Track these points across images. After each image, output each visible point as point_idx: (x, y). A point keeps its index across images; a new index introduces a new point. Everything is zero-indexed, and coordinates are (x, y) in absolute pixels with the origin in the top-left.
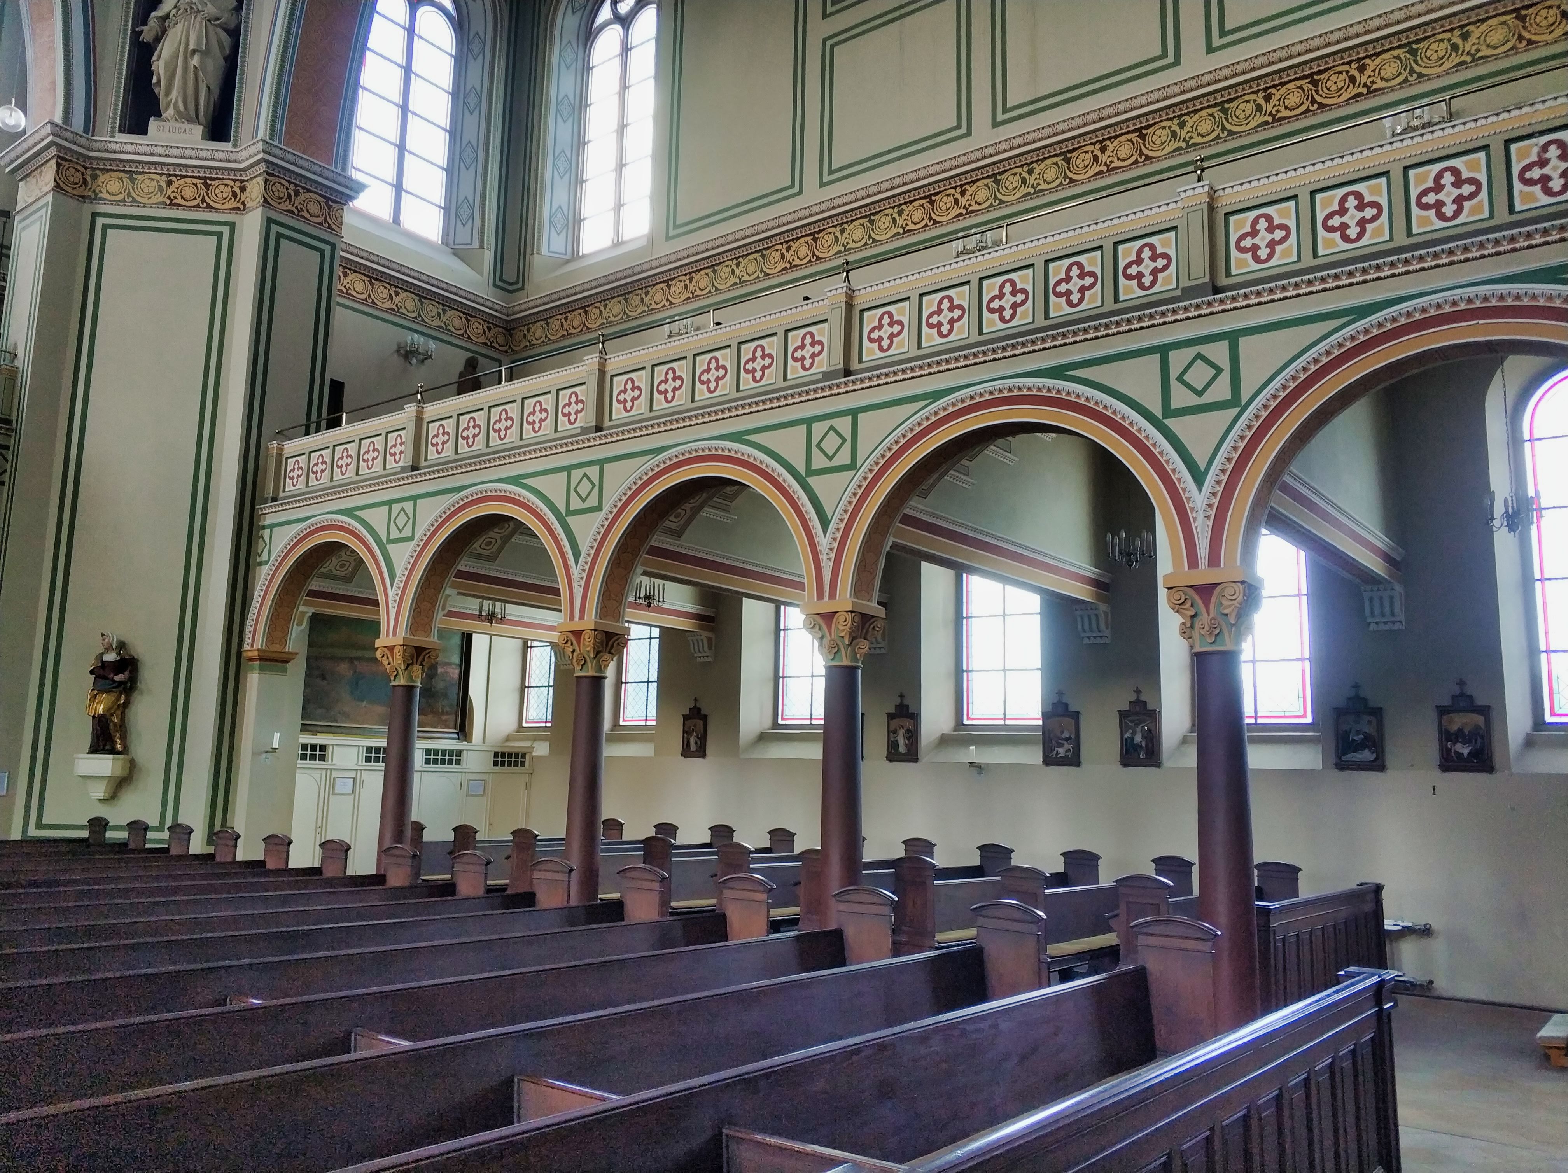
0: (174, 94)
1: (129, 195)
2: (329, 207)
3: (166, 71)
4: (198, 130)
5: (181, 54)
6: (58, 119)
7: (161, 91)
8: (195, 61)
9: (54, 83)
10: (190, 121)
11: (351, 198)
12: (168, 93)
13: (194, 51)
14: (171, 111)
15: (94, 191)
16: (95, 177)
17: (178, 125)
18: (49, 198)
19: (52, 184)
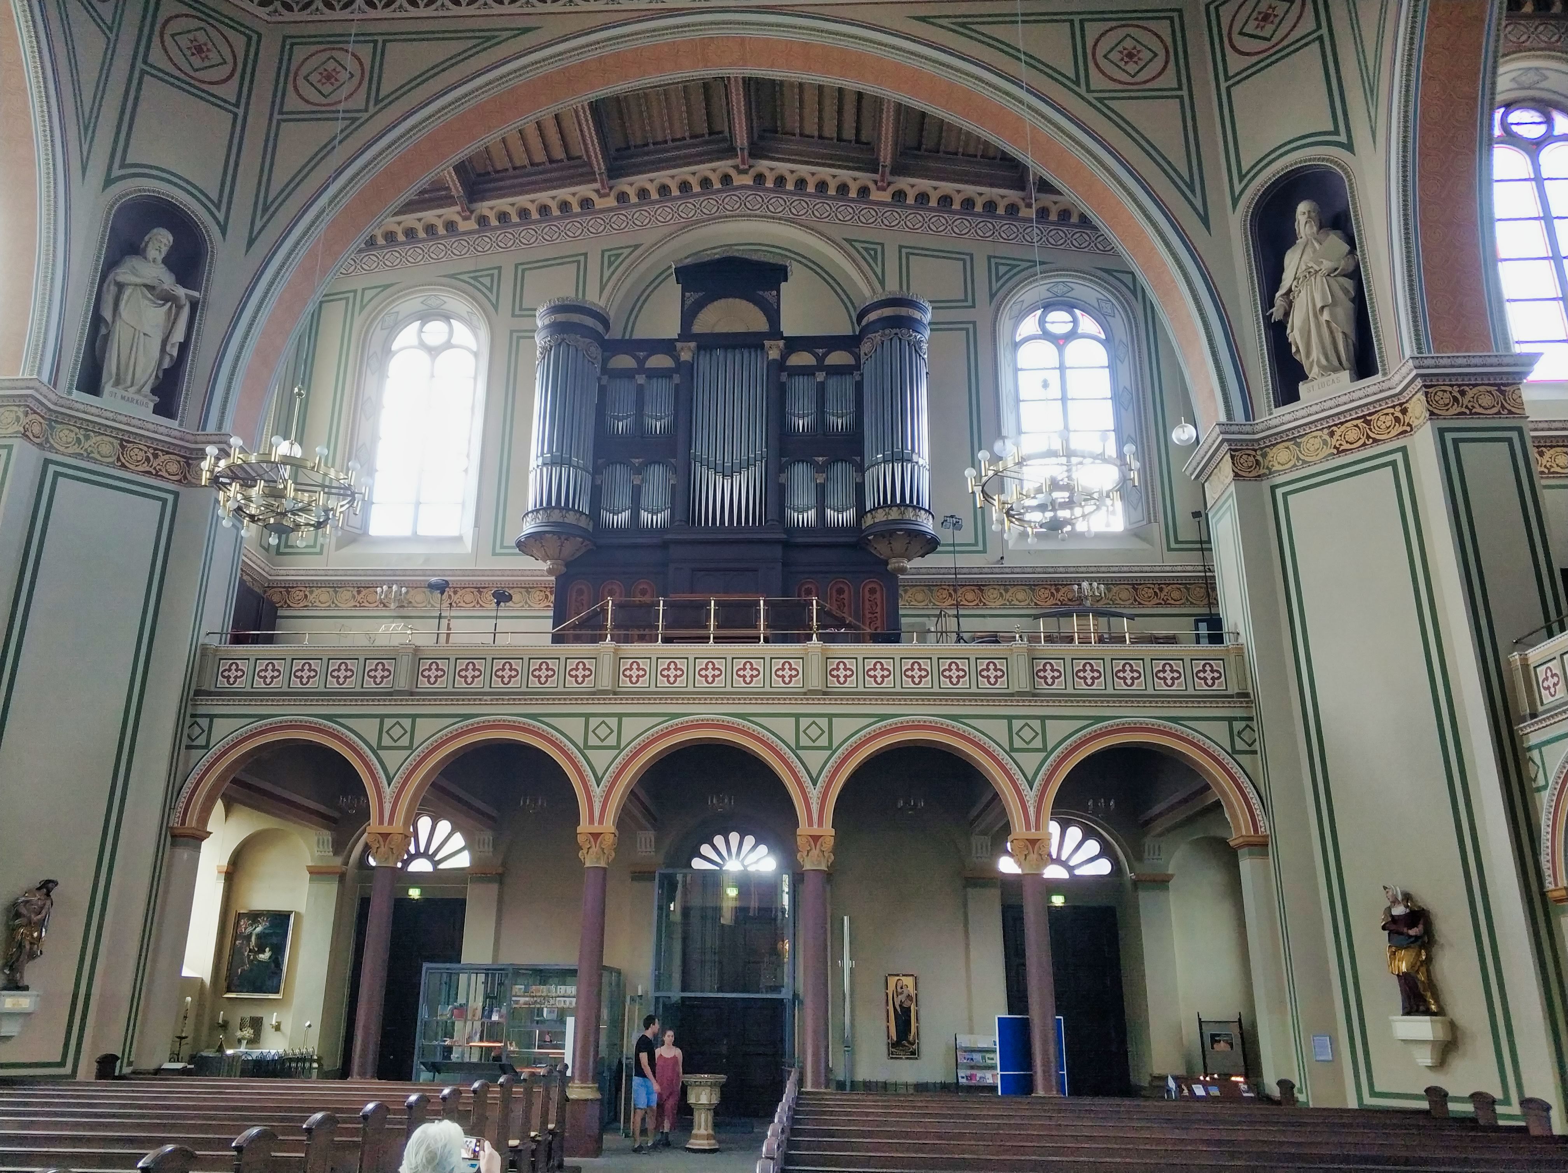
0: (1316, 353)
1: (1298, 459)
2: (1503, 393)
3: (1302, 337)
4: (1345, 375)
5: (1311, 315)
6: (1223, 418)
7: (1302, 357)
8: (1326, 316)
9: (1212, 391)
10: (1335, 370)
11: (1525, 374)
12: (1308, 354)
13: (1323, 308)
14: (1316, 369)
15: (1268, 468)
16: (1264, 455)
17: (1325, 379)
18: (1232, 488)
19: (1232, 475)
